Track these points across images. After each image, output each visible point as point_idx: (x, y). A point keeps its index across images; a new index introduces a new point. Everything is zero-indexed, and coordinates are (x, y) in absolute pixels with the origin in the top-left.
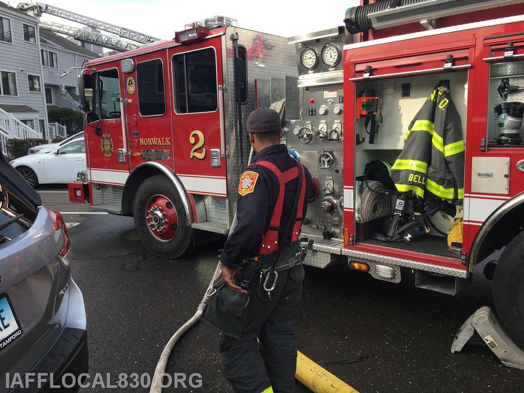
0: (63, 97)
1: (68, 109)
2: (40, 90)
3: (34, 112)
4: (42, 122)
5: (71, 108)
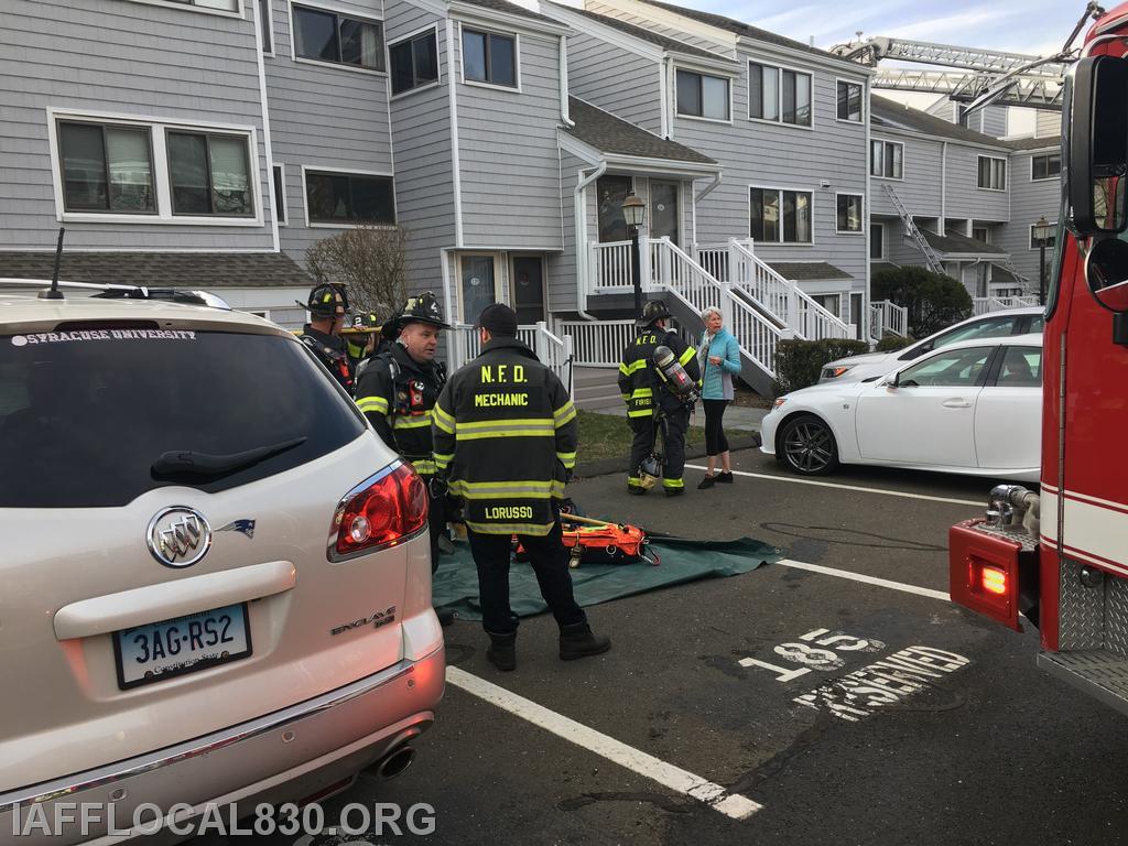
0: (907, 242)
1: (916, 269)
2: (859, 229)
3: (843, 277)
4: (857, 298)
5: (923, 266)
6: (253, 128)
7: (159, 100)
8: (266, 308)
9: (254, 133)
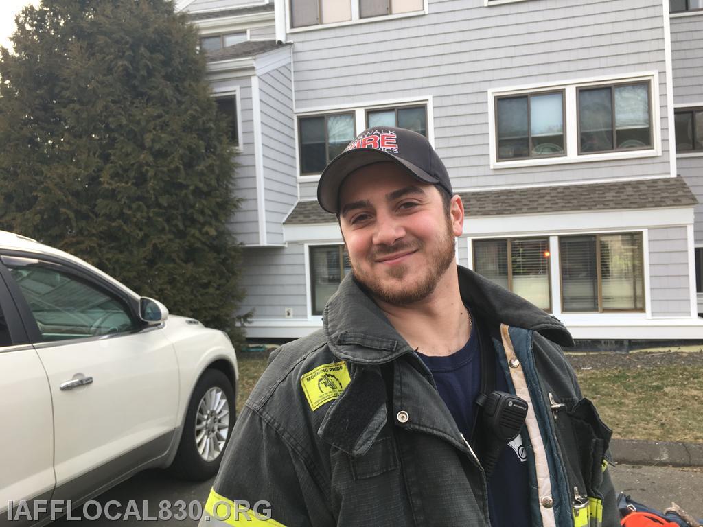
6: (655, 73)
7: (573, 66)
8: (644, 227)
9: (656, 76)
